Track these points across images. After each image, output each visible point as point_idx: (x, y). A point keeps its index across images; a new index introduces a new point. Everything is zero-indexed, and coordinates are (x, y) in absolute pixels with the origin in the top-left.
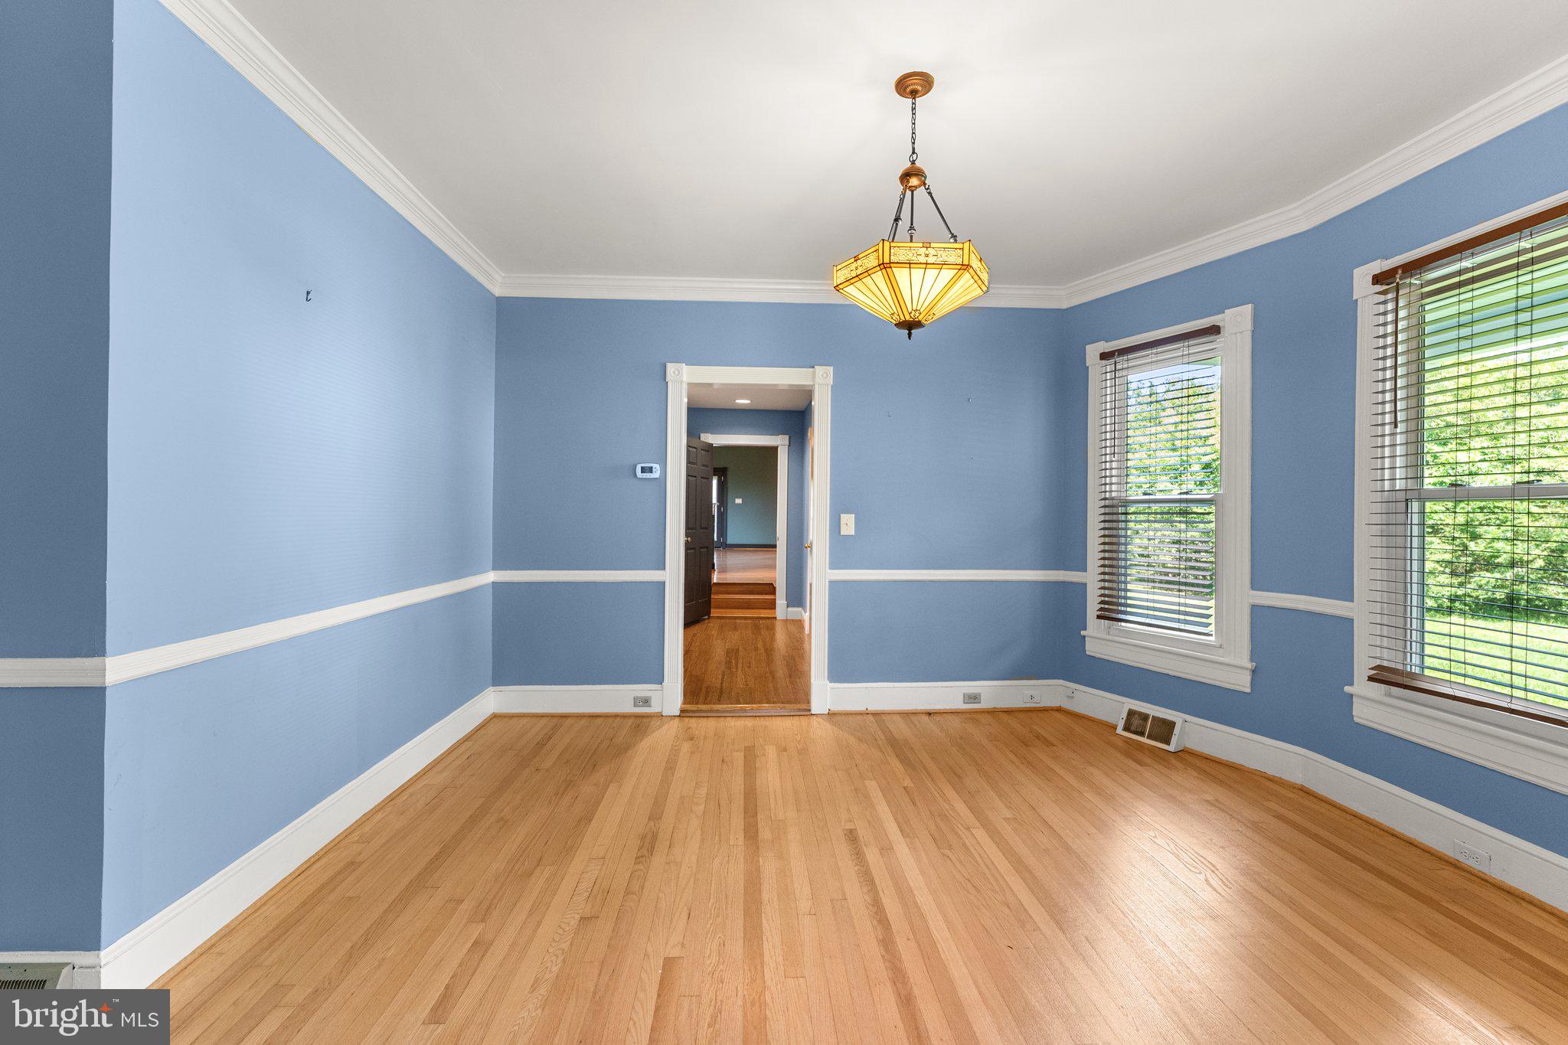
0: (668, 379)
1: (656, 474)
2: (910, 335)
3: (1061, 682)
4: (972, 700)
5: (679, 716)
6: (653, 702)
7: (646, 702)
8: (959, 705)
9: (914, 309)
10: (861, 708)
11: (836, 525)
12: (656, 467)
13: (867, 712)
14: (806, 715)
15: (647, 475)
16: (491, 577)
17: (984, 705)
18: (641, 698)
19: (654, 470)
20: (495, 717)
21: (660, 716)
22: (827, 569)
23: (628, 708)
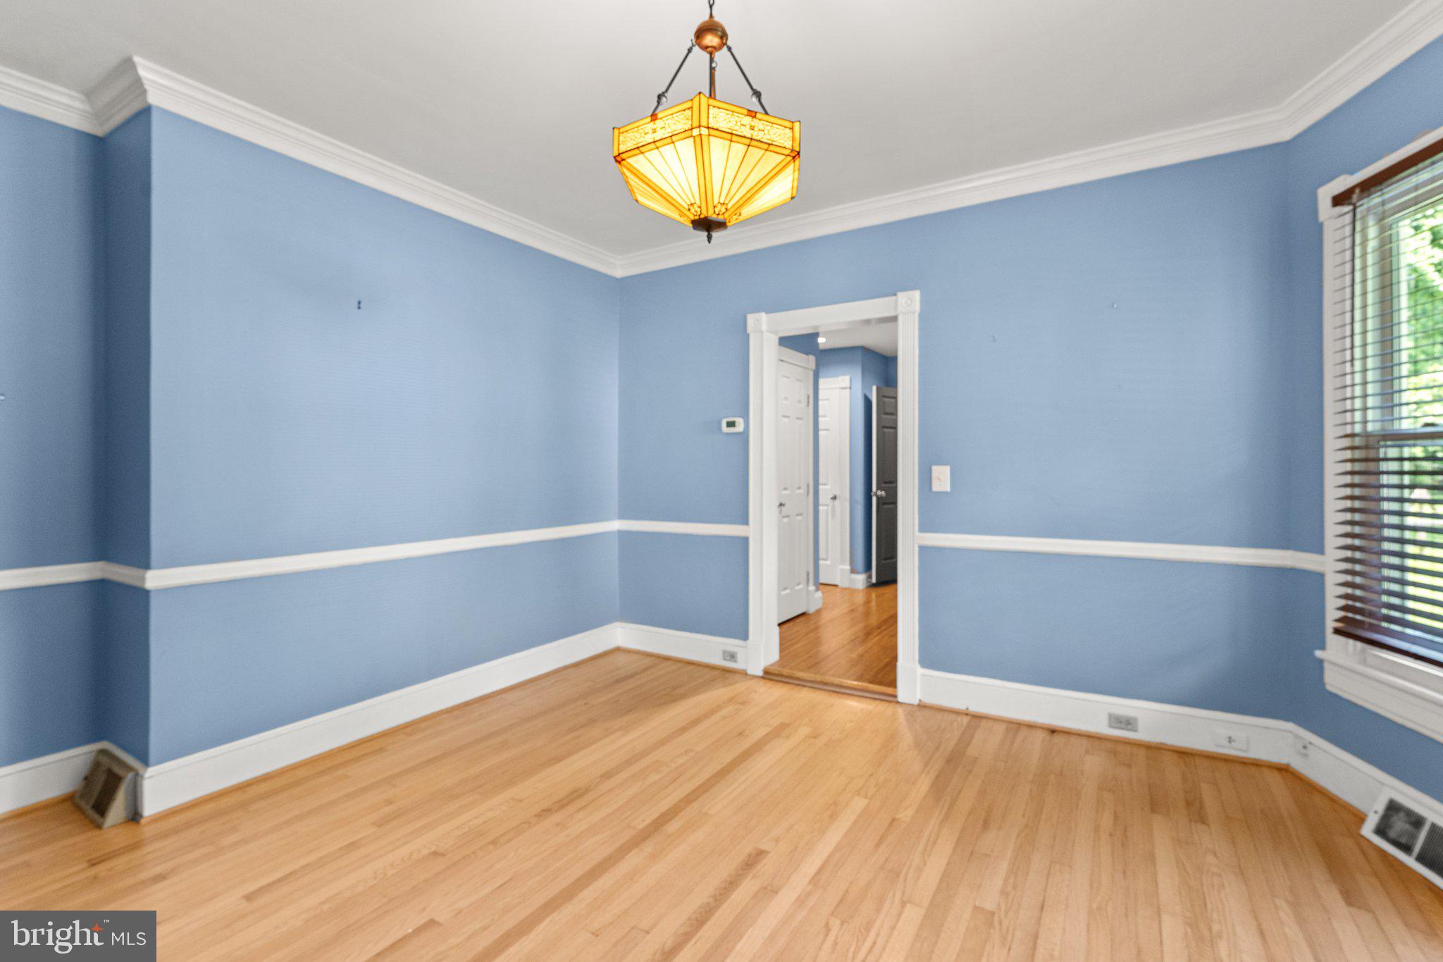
0: (749, 331)
1: (740, 427)
2: (709, 238)
3: (1290, 726)
4: (1123, 726)
5: (762, 677)
6: (740, 657)
7: (733, 657)
8: (1101, 727)
9: (722, 201)
10: (960, 705)
11: (926, 478)
12: (740, 422)
13: (968, 712)
14: (890, 702)
15: (731, 430)
16: (616, 525)
17: (1141, 735)
18: (729, 652)
19: (737, 424)
20: (618, 650)
21: (744, 673)
22: (917, 533)
23: (718, 661)
